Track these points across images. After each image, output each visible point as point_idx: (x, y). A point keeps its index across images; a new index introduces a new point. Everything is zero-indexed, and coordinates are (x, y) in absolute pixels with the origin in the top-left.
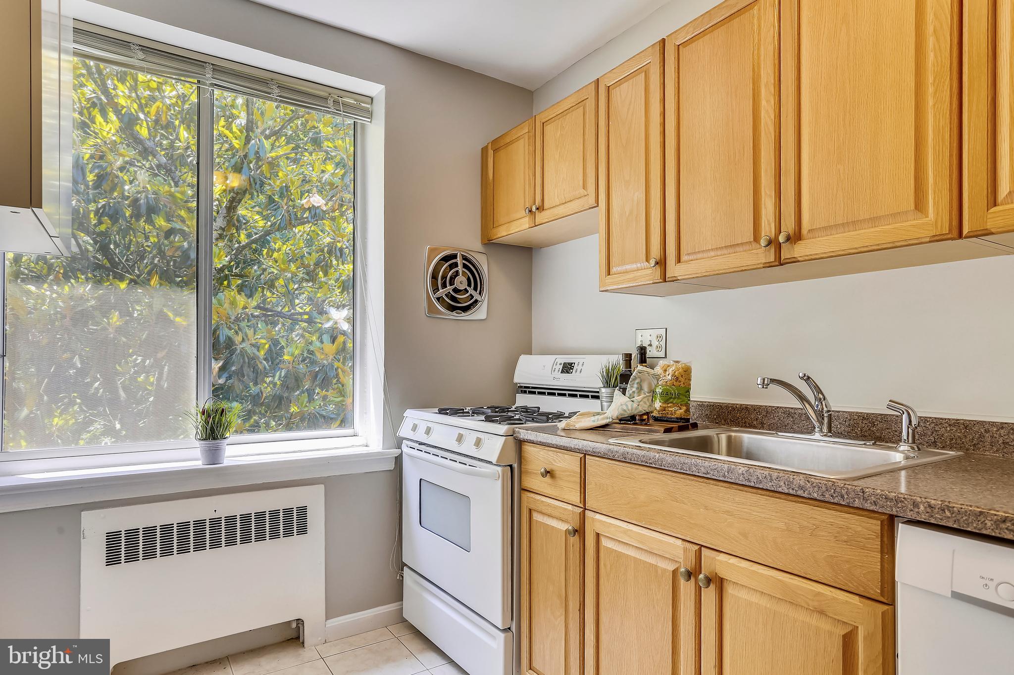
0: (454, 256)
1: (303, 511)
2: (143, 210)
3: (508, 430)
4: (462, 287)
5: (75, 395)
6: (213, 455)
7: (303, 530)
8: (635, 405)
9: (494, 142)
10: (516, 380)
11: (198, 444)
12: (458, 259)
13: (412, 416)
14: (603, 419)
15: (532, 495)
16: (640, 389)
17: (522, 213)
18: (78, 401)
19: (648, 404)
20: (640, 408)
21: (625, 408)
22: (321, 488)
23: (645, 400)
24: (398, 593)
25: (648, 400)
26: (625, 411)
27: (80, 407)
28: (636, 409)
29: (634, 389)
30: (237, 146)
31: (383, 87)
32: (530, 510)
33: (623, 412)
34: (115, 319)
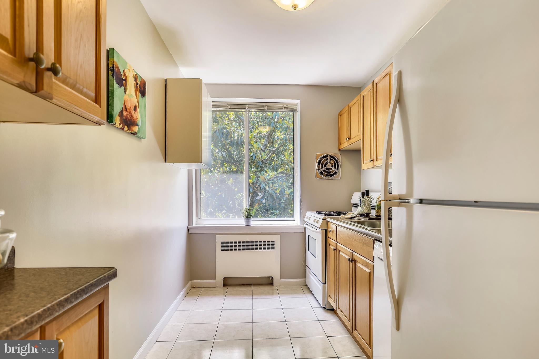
0: (327, 156)
1: (273, 243)
2: (240, 143)
3: (324, 217)
4: (329, 168)
5: (225, 206)
6: (248, 222)
7: (273, 249)
8: (363, 210)
9: (340, 112)
10: (352, 202)
11: (244, 220)
12: (328, 157)
13: (309, 214)
14: (354, 215)
15: (331, 240)
16: (365, 205)
17: (345, 141)
18: (225, 208)
19: (367, 210)
20: (364, 211)
21: (360, 211)
22: (279, 236)
23: (366, 208)
24: (304, 275)
25: (367, 208)
26: (360, 212)
27: (226, 211)
28: (363, 211)
29: (363, 205)
30: (270, 115)
31: (299, 100)
32: (329, 244)
33: (359, 213)
34: (231, 181)
